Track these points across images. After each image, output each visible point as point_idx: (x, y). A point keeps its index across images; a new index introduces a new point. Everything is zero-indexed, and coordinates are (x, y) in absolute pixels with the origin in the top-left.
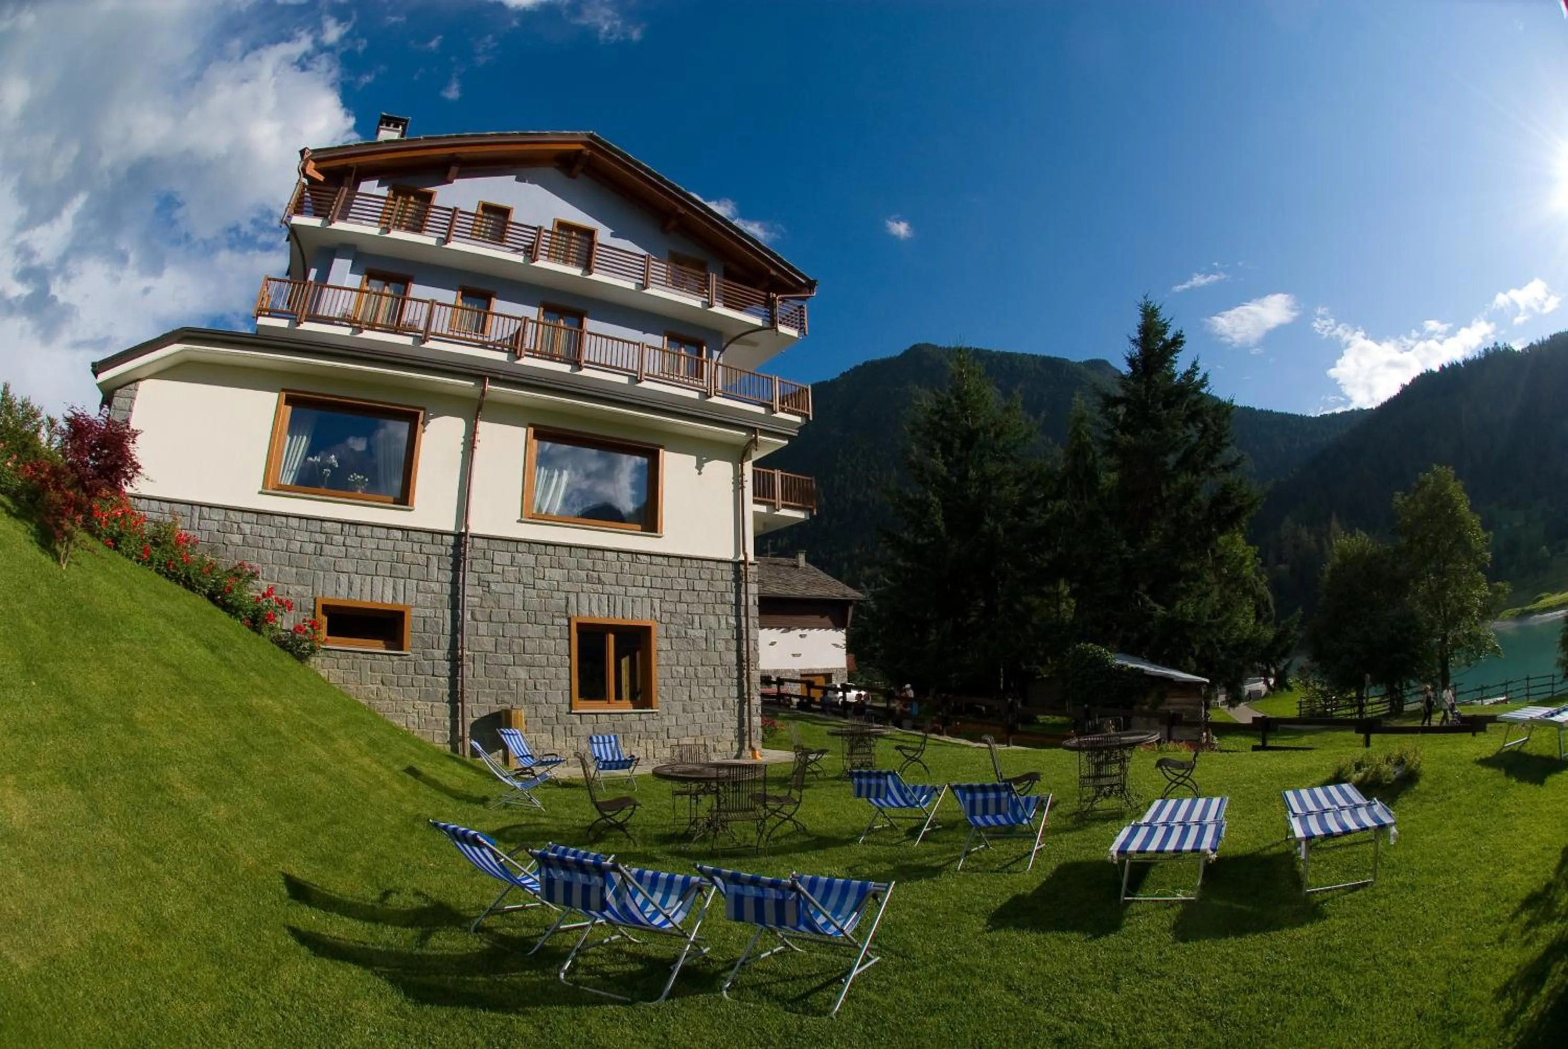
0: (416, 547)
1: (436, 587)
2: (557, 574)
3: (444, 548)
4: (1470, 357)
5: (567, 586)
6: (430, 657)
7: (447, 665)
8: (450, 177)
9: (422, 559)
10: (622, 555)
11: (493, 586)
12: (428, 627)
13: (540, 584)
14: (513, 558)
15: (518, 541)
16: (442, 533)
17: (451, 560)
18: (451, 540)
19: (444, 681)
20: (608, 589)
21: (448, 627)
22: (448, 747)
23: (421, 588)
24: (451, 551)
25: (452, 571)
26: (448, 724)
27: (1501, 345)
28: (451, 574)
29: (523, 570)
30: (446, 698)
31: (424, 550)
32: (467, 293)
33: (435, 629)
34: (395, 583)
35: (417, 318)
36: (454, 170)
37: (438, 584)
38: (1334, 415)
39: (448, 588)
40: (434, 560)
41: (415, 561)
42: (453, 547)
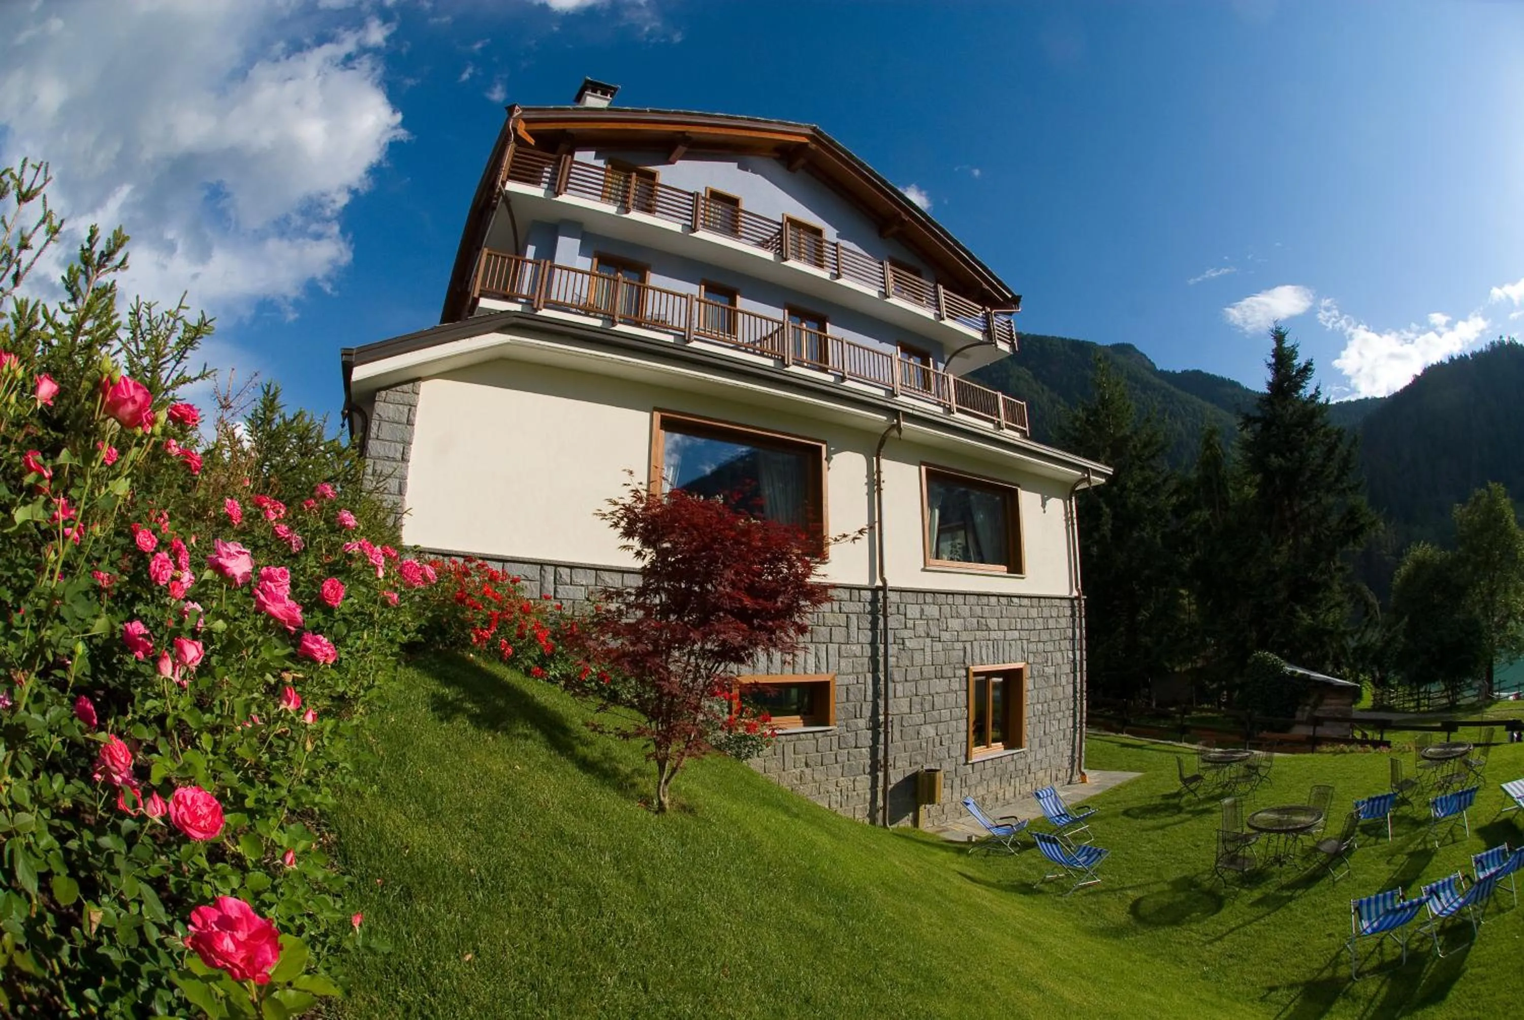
0: (836, 606)
1: (856, 649)
2: (955, 624)
3: (861, 604)
4: (1477, 350)
5: (964, 636)
6: (854, 728)
7: (869, 734)
8: (673, 156)
9: (842, 619)
10: (1001, 599)
11: (907, 642)
12: (851, 697)
13: (946, 636)
14: (922, 610)
15: (925, 592)
16: (860, 589)
17: (870, 618)
18: (867, 595)
19: (866, 751)
20: (993, 635)
21: (870, 692)
22: (867, 821)
23: (843, 653)
24: (868, 608)
25: (871, 630)
26: (868, 796)
27: (1506, 339)
28: (870, 633)
29: (931, 622)
30: (868, 770)
31: (844, 609)
32: (711, 288)
33: (859, 697)
34: (817, 649)
35: (663, 312)
36: (681, 149)
37: (859, 647)
38: (1349, 403)
39: (868, 650)
40: (854, 618)
41: (836, 622)
42: (870, 603)
